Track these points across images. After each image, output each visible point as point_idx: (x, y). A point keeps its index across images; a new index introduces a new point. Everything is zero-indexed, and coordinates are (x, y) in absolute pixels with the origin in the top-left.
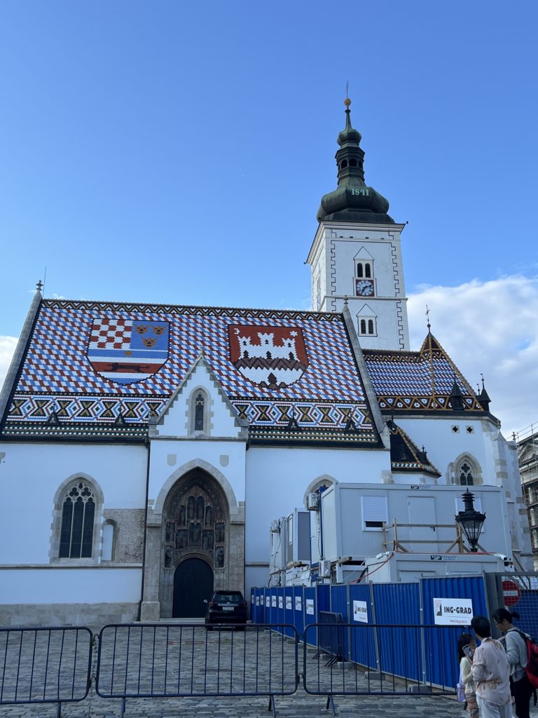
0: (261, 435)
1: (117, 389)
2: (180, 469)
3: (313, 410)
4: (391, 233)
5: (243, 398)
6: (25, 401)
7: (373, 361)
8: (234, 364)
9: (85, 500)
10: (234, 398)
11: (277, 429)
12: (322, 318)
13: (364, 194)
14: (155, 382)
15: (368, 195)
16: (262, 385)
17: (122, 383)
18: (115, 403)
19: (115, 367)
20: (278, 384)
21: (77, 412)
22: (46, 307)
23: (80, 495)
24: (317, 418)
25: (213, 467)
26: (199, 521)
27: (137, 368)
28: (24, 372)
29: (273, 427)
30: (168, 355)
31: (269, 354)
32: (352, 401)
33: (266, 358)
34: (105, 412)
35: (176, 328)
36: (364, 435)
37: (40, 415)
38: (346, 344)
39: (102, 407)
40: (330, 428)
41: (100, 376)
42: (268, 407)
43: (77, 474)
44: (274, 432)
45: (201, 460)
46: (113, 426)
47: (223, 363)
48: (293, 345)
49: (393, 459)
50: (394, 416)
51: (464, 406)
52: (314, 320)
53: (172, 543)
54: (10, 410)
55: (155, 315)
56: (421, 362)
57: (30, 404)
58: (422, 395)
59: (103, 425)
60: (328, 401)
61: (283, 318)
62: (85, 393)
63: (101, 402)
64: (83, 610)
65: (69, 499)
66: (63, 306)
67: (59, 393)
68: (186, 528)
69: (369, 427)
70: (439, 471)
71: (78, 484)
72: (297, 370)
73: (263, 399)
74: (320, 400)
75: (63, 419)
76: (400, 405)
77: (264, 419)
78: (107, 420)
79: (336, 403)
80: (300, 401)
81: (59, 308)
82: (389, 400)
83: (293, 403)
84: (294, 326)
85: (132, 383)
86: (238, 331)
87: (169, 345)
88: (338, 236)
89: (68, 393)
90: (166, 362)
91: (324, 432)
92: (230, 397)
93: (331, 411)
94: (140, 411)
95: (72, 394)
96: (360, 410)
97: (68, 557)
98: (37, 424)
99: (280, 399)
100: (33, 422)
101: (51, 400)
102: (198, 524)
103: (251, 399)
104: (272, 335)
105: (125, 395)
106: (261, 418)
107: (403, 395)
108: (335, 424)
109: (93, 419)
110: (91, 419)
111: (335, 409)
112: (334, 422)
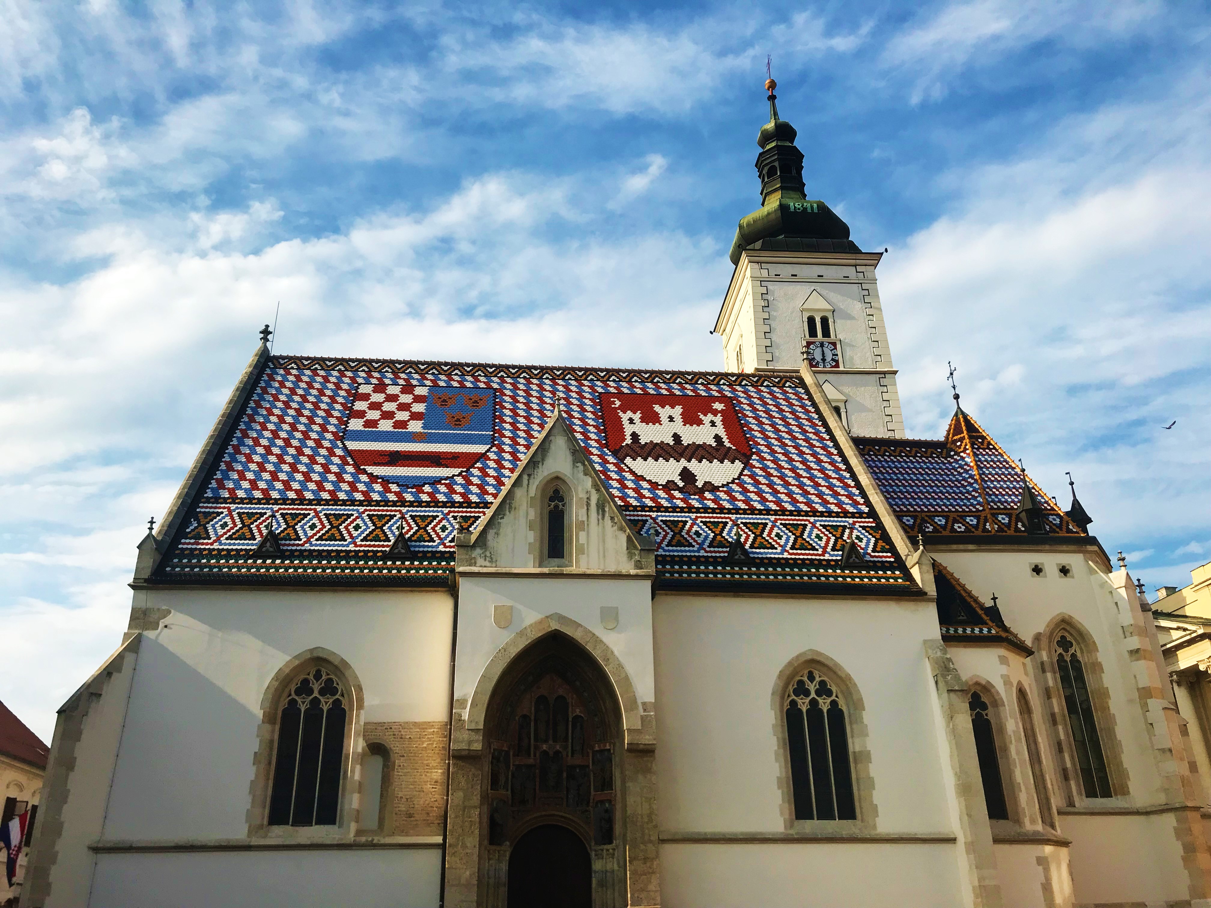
0: (677, 572)
1: (397, 493)
2: (520, 634)
3: (772, 529)
4: (859, 269)
5: (636, 508)
6: (218, 514)
8: (615, 454)
9: (326, 703)
11: (707, 561)
12: (766, 383)
13: (809, 210)
14: (469, 483)
15: (816, 210)
16: (669, 486)
17: (404, 483)
18: (392, 517)
19: (394, 458)
20: (700, 484)
21: (318, 532)
22: (276, 367)
23: (316, 694)
24: (782, 542)
25: (587, 631)
26: (558, 747)
27: (435, 460)
29: (698, 558)
31: (677, 437)
32: (846, 514)
33: (672, 443)
34: (371, 533)
35: (507, 398)
36: (880, 572)
37: (245, 539)
38: (817, 422)
39: (365, 524)
40: (811, 560)
41: (364, 472)
42: (685, 523)
43: (311, 651)
44: (702, 567)
45: (562, 618)
46: (385, 557)
47: (595, 451)
48: (719, 423)
49: (942, 619)
51: (1048, 527)
52: (752, 385)
53: (505, 793)
54: (188, 530)
55: (469, 378)
56: (951, 456)
57: (227, 519)
58: (964, 511)
59: (365, 556)
60: (799, 512)
61: (696, 383)
62: (335, 501)
63: (365, 515)
65: (293, 702)
66: (305, 365)
67: (285, 501)
68: (531, 761)
69: (888, 558)
70: (1026, 644)
71: (313, 672)
72: (733, 462)
73: (675, 509)
74: (783, 511)
75: (289, 545)
77: (679, 544)
78: (374, 546)
79: (814, 516)
80: (745, 513)
81: (298, 369)
83: (733, 517)
84: (717, 394)
85: (425, 484)
86: (618, 403)
87: (494, 424)
89: (301, 500)
90: (488, 451)
91: (800, 567)
93: (808, 529)
94: (439, 531)
95: (310, 503)
96: (864, 528)
97: (287, 824)
98: (238, 554)
99: (706, 509)
100: (229, 551)
101: (269, 513)
102: (557, 753)
103: (651, 509)
104: (679, 409)
105: (411, 504)
106: (674, 543)
108: (820, 552)
109: (347, 546)
110: (343, 546)
111: (814, 526)
112: (817, 550)
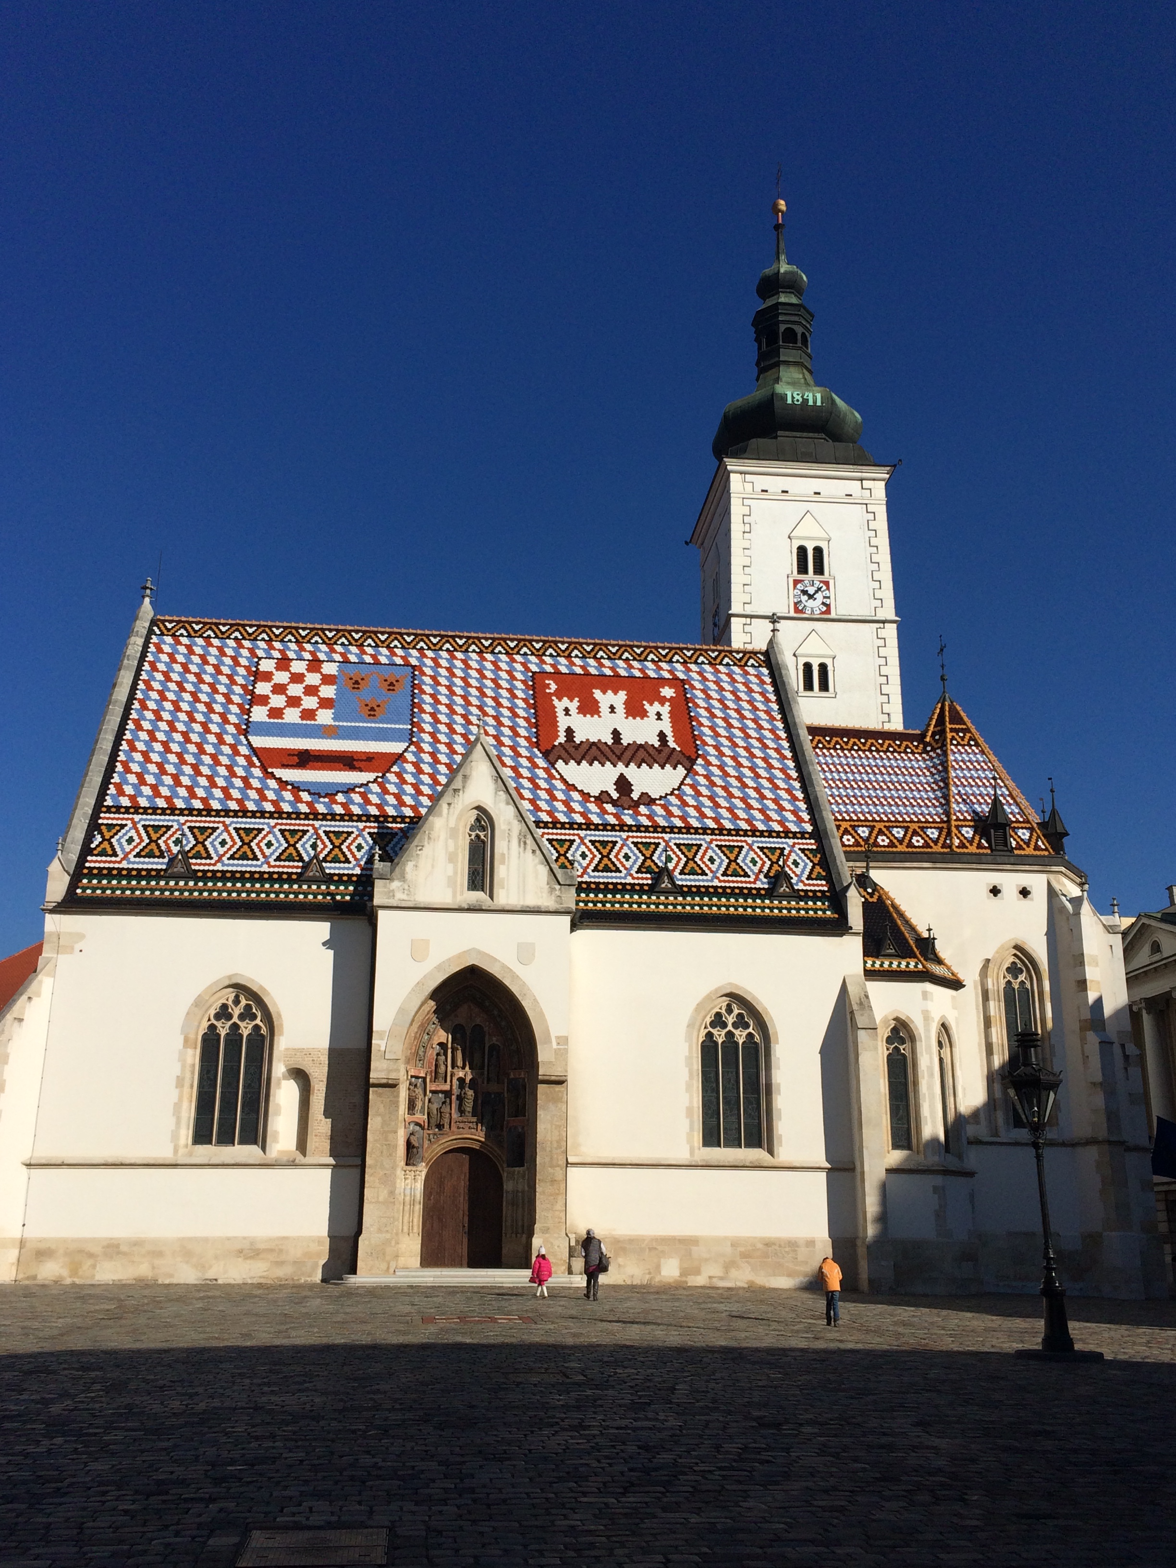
0: (601, 902)
1: (307, 803)
2: (439, 968)
3: (706, 852)
4: (866, 484)
5: (563, 826)
6: (122, 826)
7: (828, 749)
8: (546, 755)
9: (246, 1029)
10: (546, 825)
11: (632, 889)
12: (726, 660)
13: (811, 403)
14: (385, 791)
15: (819, 403)
16: (602, 798)
17: (317, 791)
18: (305, 832)
19: (304, 759)
20: (635, 796)
21: (229, 849)
22: (162, 634)
24: (714, 867)
25: (504, 967)
27: (348, 761)
28: (119, 768)
29: (624, 885)
30: (412, 734)
31: (616, 734)
32: (787, 833)
33: (610, 742)
34: (284, 851)
35: (427, 680)
36: (810, 903)
37: (154, 857)
38: (775, 714)
39: (278, 841)
40: (741, 889)
41: (273, 776)
42: (614, 843)
43: (230, 977)
44: (627, 897)
45: (479, 952)
46: (301, 879)
47: (524, 752)
48: (666, 716)
49: (867, 953)
50: (871, 864)
51: (1014, 844)
52: (710, 663)
53: (422, 1118)
54: (93, 846)
55: (384, 651)
56: (927, 753)
57: (133, 833)
58: (927, 822)
59: (280, 878)
60: (738, 832)
61: (645, 660)
62: (244, 812)
63: (276, 830)
64: (241, 1251)
65: (212, 1027)
66: (196, 632)
67: (190, 811)
68: (447, 1087)
69: (821, 886)
70: (961, 976)
71: (232, 997)
72: (675, 768)
73: (605, 827)
74: (721, 830)
75: (200, 864)
76: (883, 841)
77: (606, 869)
78: (288, 867)
79: (753, 835)
80: (680, 832)
82: (860, 830)
83: (667, 836)
84: (667, 675)
85: (338, 792)
87: (413, 715)
88: (758, 489)
89: (208, 811)
90: (406, 750)
91: (728, 896)
92: (538, 823)
93: (744, 852)
94: (355, 850)
95: (218, 813)
96: (803, 850)
97: (210, 1143)
98: (149, 875)
99: (639, 828)
100: (139, 871)
101: (176, 826)
103: (580, 827)
104: (622, 695)
105: (324, 817)
106: (600, 867)
107: (889, 821)
108: (752, 879)
109: (260, 866)
110: (256, 866)
111: (751, 848)
112: (749, 876)
